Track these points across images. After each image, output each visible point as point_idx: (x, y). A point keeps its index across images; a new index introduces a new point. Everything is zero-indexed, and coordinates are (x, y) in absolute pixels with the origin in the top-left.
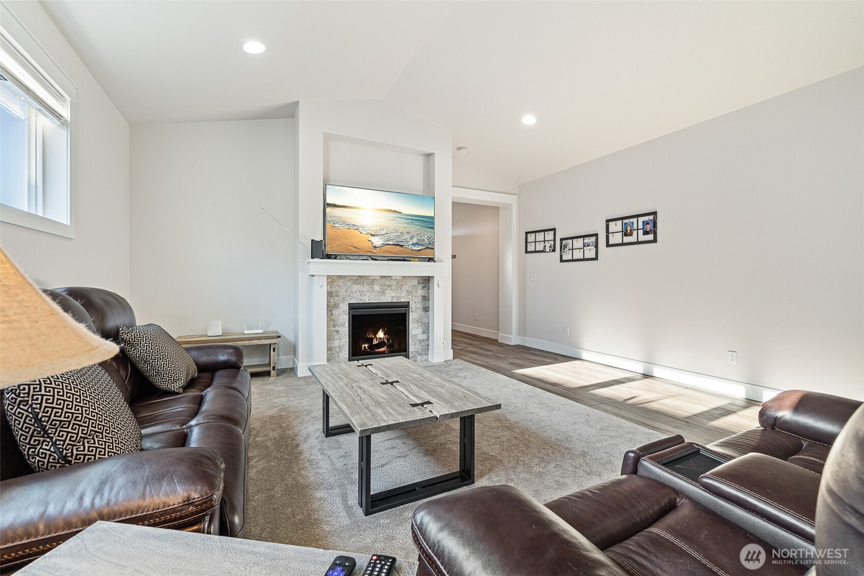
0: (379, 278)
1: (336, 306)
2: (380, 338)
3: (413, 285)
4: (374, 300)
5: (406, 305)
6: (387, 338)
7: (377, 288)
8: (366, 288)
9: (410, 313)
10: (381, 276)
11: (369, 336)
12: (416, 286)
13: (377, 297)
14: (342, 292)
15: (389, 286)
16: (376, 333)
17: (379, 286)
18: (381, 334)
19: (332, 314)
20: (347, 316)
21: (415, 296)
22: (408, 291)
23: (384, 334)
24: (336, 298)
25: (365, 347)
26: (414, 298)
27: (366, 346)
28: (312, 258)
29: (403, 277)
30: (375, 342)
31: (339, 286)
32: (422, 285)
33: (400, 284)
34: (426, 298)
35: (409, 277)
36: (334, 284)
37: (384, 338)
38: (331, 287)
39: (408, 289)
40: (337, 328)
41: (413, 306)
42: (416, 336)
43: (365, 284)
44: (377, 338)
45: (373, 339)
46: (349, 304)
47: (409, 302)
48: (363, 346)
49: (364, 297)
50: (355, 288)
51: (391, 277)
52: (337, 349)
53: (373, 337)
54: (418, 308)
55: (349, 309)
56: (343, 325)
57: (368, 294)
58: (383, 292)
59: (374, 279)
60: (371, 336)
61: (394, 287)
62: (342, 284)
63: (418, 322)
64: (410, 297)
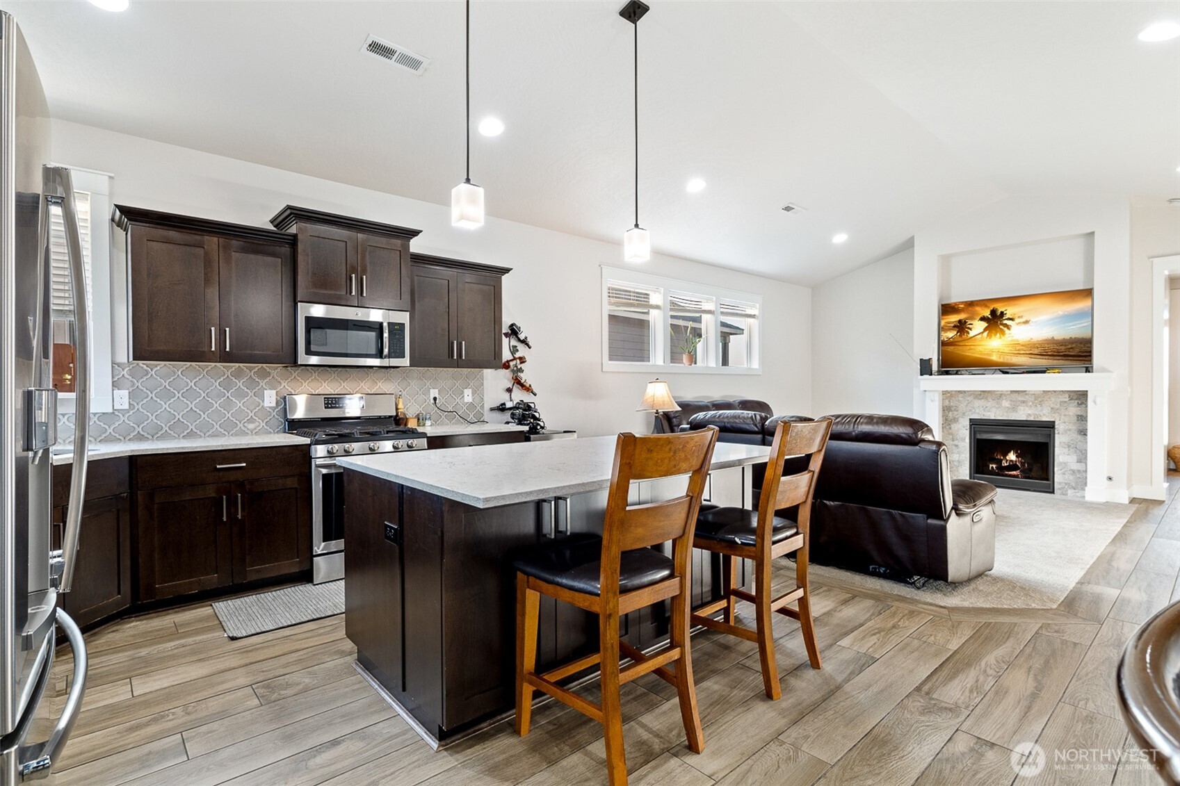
0: (1009, 393)
1: (955, 420)
2: (1012, 461)
3: (1061, 402)
4: (1001, 416)
5: (1050, 426)
6: (1021, 462)
7: (1006, 403)
8: (990, 403)
9: (1056, 435)
10: (1011, 391)
11: (997, 456)
12: (1065, 402)
13: (1005, 414)
14: (962, 407)
15: (1024, 402)
16: (1005, 454)
17: (1009, 402)
18: (1012, 456)
19: (950, 428)
20: (968, 432)
21: (1065, 415)
22: (1052, 408)
23: (1017, 456)
24: (955, 413)
25: (992, 467)
26: (1062, 417)
27: (994, 466)
28: (921, 375)
29: (1044, 391)
30: (1005, 464)
31: (959, 401)
32: (1076, 401)
33: (1040, 400)
34: (1082, 418)
35: (1055, 391)
36: (953, 399)
37: (1016, 461)
38: (949, 401)
39: (1052, 406)
40: (956, 442)
41: (1059, 427)
42: (1066, 464)
43: (990, 399)
44: (1007, 461)
45: (1002, 460)
46: (970, 419)
47: (1054, 422)
48: (991, 466)
49: (988, 413)
50: (977, 403)
51: (1025, 391)
52: (956, 463)
53: (1002, 458)
54: (1070, 430)
55: (971, 426)
56: (964, 440)
57: (994, 410)
58: (1014, 409)
59: (1001, 394)
60: (999, 457)
61: (1031, 404)
62: (961, 399)
63: (1069, 446)
64: (1056, 415)
